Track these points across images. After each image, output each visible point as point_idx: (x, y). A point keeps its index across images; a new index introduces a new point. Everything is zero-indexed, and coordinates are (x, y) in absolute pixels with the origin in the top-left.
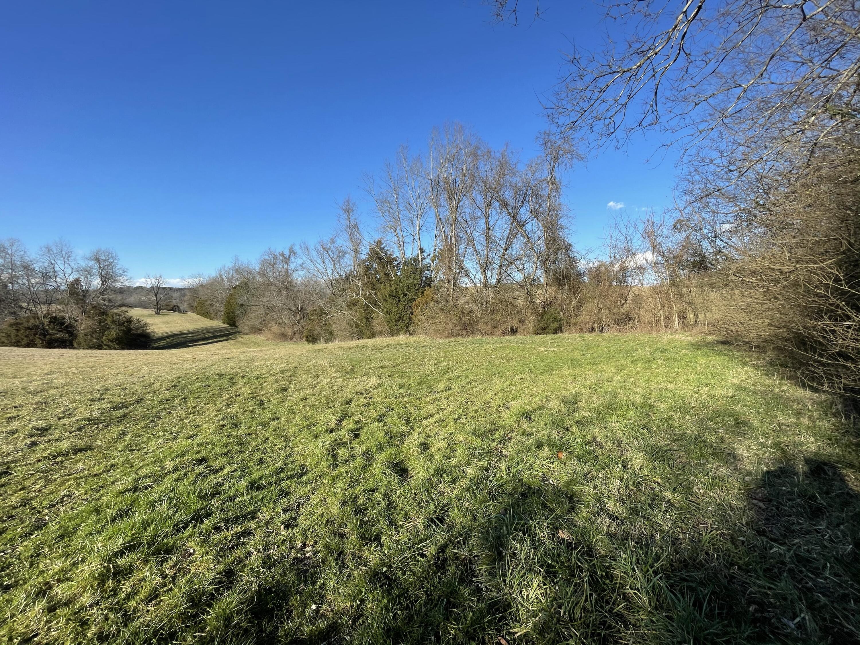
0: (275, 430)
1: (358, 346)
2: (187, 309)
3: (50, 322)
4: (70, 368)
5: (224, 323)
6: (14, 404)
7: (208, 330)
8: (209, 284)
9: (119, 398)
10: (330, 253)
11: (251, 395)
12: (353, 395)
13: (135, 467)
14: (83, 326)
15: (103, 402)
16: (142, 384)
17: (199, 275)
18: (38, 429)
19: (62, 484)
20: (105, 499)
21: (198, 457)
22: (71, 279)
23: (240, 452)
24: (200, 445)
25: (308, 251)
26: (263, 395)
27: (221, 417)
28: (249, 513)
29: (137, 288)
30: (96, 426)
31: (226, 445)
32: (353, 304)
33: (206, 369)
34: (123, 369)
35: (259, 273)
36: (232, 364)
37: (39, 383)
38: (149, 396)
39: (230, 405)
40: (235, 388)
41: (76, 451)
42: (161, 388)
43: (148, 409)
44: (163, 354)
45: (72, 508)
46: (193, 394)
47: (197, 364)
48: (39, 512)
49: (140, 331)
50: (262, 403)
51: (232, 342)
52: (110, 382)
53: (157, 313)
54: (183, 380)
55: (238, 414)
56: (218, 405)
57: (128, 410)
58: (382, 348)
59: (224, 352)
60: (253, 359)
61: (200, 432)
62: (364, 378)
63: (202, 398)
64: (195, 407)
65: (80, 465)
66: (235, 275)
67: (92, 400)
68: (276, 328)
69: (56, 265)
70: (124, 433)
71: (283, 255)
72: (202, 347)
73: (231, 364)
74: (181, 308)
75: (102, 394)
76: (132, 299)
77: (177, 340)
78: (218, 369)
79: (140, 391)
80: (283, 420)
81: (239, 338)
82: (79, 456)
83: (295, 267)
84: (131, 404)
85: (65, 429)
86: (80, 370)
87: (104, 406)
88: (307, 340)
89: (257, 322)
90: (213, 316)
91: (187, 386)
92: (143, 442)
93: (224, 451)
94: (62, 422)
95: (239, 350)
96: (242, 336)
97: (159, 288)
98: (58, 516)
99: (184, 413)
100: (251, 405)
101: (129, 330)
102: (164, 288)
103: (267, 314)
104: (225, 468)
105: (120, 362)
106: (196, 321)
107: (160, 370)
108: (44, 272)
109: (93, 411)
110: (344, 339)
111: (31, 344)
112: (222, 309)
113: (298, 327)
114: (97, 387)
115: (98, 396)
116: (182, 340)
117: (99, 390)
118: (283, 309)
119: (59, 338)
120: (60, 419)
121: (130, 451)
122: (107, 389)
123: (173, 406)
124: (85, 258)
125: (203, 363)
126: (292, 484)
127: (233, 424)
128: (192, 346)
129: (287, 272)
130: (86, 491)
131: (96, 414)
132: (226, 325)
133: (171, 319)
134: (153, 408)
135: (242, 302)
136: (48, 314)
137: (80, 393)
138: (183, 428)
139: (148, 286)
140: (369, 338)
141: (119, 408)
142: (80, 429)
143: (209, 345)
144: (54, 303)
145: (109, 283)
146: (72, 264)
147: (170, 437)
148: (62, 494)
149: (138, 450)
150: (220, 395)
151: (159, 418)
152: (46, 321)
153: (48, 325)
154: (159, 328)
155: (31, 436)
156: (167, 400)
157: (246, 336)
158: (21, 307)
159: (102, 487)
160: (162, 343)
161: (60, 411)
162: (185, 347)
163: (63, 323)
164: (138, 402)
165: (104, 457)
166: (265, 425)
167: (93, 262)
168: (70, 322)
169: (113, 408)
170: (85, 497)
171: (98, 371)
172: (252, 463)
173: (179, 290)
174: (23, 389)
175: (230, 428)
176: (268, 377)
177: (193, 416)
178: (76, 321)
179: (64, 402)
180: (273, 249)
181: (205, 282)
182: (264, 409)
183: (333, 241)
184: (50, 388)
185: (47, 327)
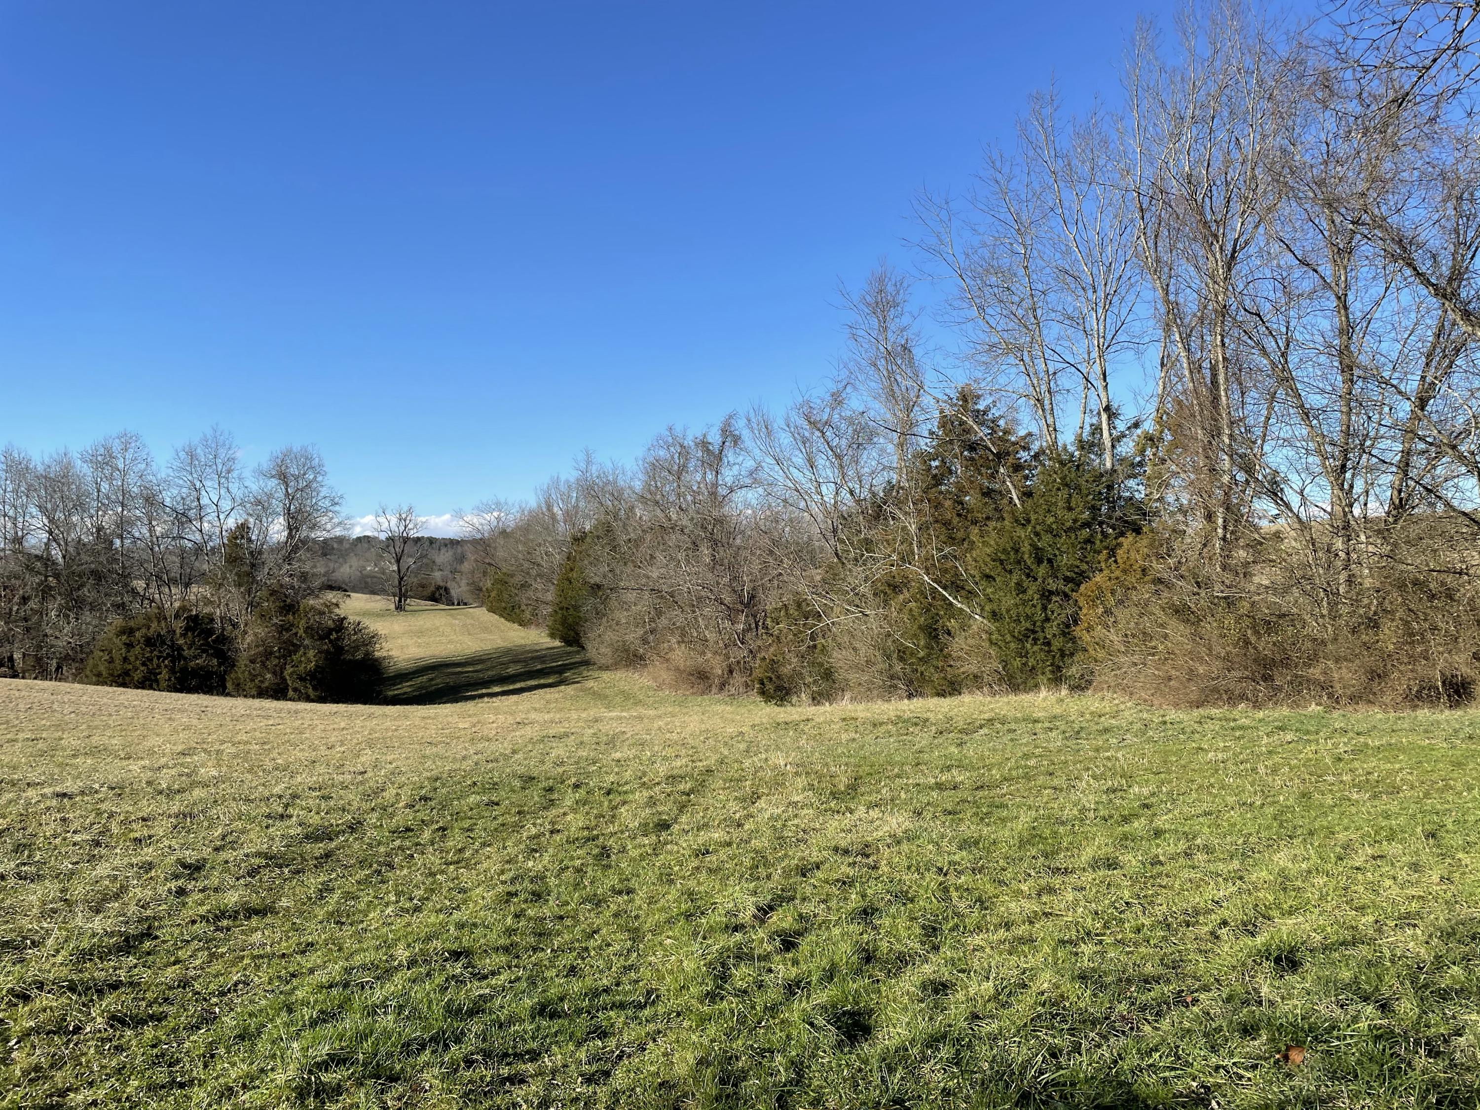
0: (616, 915)
1: (899, 720)
2: (467, 598)
3: (187, 629)
4: (223, 742)
5: (552, 636)
6: (140, 815)
7: (515, 655)
8: (518, 528)
9: (317, 817)
10: (829, 434)
11: (586, 833)
12: (825, 853)
13: (346, 951)
14: (249, 639)
15: (288, 823)
16: (360, 788)
17: (498, 504)
18: (185, 866)
19: (234, 964)
20: (300, 994)
21: (455, 947)
22: (231, 523)
23: (535, 950)
24: (461, 926)
25: (769, 433)
26: (612, 834)
27: (511, 874)
28: (528, 1052)
29: (359, 539)
30: (277, 871)
31: (510, 932)
32: (894, 587)
33: (497, 761)
34: (323, 751)
35: (642, 498)
36: (561, 752)
37: (173, 772)
38: (373, 818)
39: (536, 851)
40: (554, 812)
41: (251, 912)
42: (397, 802)
43: (370, 845)
44: (406, 717)
45: (252, 1002)
46: (462, 819)
47: (480, 746)
48: (205, 999)
49: (359, 656)
50: (605, 852)
51: (569, 690)
52: (299, 779)
53: (399, 608)
54: (444, 785)
55: (548, 874)
56: (509, 850)
57: (333, 845)
58: (970, 729)
59: (547, 717)
60: (612, 742)
61: (465, 902)
62: (874, 813)
63: (478, 832)
64: (461, 851)
65: (257, 937)
66: (582, 504)
67: (269, 816)
68: (680, 655)
69: (203, 493)
70: (326, 889)
71: (704, 444)
72: (497, 702)
73: (559, 751)
74: (454, 593)
75: (286, 806)
76: (346, 570)
77: (440, 681)
78: (520, 764)
79: (355, 804)
80: (641, 895)
81: (586, 678)
82: (254, 921)
83: (736, 478)
84: (339, 832)
85: (228, 871)
86: (241, 747)
87: (292, 832)
88: (762, 692)
89: (633, 636)
90: (527, 615)
91: (452, 800)
92: (360, 911)
93: (503, 941)
94: (224, 855)
95: (584, 715)
96: (596, 674)
97: (406, 540)
98: (232, 1010)
99: (438, 861)
100: (580, 855)
101: (340, 650)
102: (418, 539)
103: (659, 613)
104: (500, 973)
105: (318, 732)
106: (486, 630)
107: (398, 758)
108: (180, 508)
109: (273, 839)
110: (867, 693)
111: (148, 682)
112: (550, 597)
113: (739, 653)
114: (277, 790)
115: (280, 810)
116: (451, 681)
117: (280, 797)
118: (700, 599)
119: (201, 668)
120: (217, 849)
121: (337, 923)
122: (295, 796)
123: (417, 844)
124: (261, 473)
125: (493, 746)
126: (618, 1018)
127: (533, 893)
128: (473, 698)
129: (713, 494)
130: (271, 979)
131: (278, 847)
132: (557, 643)
133: (428, 625)
134: (379, 844)
135: (597, 580)
136: (183, 608)
137: (248, 800)
138: (433, 891)
139: (383, 536)
140: (941, 694)
141: (318, 839)
142: (253, 872)
143: (514, 698)
144: (197, 582)
145: (304, 533)
146: (234, 488)
147: (408, 905)
148: (235, 978)
149: (351, 925)
150: (518, 827)
151: (391, 866)
152: (179, 626)
153: (184, 635)
154: (402, 647)
155: (176, 877)
156: (408, 830)
157: (606, 676)
158: (134, 592)
159: (293, 976)
160: (406, 688)
161: (216, 834)
162: (456, 701)
163: (211, 632)
164: (352, 829)
165: (295, 928)
166: (598, 902)
167: (274, 482)
168: (223, 629)
169: (307, 837)
170: (269, 988)
171: (274, 754)
172: (552, 973)
173: (452, 543)
174: (149, 783)
175: (526, 901)
176: (632, 792)
177: (457, 869)
178: (235, 626)
179: (221, 816)
180: (678, 430)
181: (512, 524)
182: (609, 867)
183: (837, 400)
184: (194, 785)
185: (181, 642)
